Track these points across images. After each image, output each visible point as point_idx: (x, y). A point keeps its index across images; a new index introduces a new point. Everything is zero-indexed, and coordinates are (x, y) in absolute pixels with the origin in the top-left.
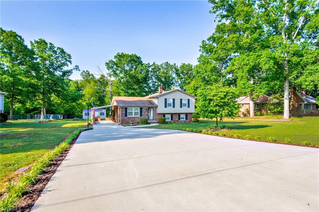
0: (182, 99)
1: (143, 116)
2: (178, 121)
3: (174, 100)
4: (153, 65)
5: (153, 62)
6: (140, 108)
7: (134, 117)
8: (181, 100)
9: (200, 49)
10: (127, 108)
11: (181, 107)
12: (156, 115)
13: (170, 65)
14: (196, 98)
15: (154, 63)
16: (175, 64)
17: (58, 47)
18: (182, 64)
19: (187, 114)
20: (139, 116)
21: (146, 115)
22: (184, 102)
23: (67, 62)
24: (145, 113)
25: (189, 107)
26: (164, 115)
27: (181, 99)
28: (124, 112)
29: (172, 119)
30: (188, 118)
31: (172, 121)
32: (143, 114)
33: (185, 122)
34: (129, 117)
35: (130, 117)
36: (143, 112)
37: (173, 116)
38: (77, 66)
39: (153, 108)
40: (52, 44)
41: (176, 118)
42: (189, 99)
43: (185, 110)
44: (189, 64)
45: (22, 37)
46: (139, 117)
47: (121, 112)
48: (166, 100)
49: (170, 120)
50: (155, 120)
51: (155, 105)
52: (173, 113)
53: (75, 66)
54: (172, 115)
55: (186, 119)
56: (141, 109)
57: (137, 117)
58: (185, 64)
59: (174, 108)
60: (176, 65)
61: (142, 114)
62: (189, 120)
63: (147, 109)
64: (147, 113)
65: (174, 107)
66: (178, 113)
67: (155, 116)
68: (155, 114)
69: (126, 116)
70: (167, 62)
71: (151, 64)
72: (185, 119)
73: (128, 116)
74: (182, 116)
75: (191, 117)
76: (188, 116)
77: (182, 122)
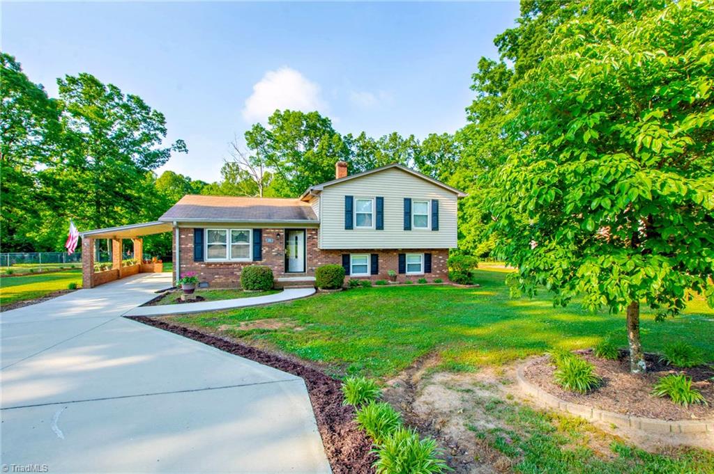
0: (410, 200)
1: (264, 261)
2: (396, 277)
3: (380, 201)
4: (360, 139)
5: (361, 132)
6: (255, 230)
7: (230, 264)
8: (408, 202)
9: (473, 84)
10: (202, 230)
11: (408, 227)
12: (316, 258)
13: (402, 140)
14: (460, 195)
15: (363, 134)
16: (413, 136)
17: (130, 95)
18: (430, 134)
19: (428, 254)
20: (250, 259)
21: (279, 254)
22: (417, 210)
23: (157, 132)
24: (271, 247)
25: (435, 227)
26: (345, 255)
27: (405, 199)
28: (191, 245)
29: (375, 270)
30: (434, 266)
31: (377, 278)
32: (264, 252)
33: (420, 282)
34: (209, 264)
35: (215, 264)
36: (263, 243)
37: (380, 261)
38: (181, 141)
39: (304, 230)
40: (116, 88)
41: (389, 267)
42: (437, 201)
43: (422, 237)
44: (446, 134)
45: (16, 61)
46: (250, 264)
47: (180, 244)
48: (349, 200)
49: (368, 274)
50: (311, 273)
51: (309, 221)
52: (379, 250)
53: (177, 142)
54: (375, 255)
55: (428, 269)
56: (258, 233)
57: (243, 264)
58: (435, 134)
59: (379, 232)
60: (415, 140)
61: (261, 251)
62: (436, 274)
63: (283, 234)
64: (279, 248)
65: (380, 226)
66: (395, 250)
67: (310, 259)
68: (312, 252)
69: (199, 257)
70: (395, 134)
71: (356, 137)
72: (422, 272)
73: (207, 260)
74: (411, 259)
75: (444, 264)
76: (434, 261)
77: (412, 280)
